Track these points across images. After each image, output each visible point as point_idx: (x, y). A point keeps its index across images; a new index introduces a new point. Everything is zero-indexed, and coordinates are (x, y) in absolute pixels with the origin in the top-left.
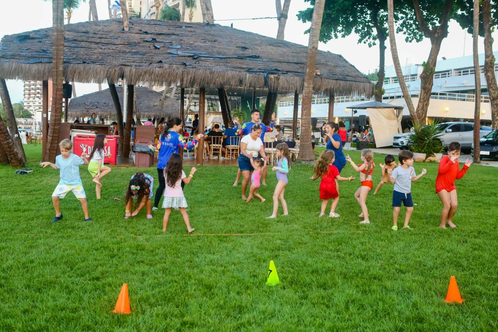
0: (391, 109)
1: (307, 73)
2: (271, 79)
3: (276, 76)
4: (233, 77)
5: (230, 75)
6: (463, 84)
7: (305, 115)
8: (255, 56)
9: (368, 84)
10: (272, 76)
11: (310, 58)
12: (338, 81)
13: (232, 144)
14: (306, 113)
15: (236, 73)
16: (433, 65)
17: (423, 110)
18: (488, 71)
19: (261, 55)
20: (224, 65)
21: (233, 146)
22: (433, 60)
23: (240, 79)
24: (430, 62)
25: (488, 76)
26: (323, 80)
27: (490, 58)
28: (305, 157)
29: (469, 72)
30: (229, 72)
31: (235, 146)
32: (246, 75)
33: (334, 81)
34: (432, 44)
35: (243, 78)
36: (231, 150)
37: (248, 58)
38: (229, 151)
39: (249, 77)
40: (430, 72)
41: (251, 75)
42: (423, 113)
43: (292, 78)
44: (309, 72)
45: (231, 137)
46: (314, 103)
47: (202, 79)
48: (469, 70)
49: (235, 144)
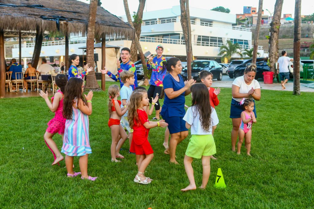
0: (113, 48)
1: (91, 20)
2: (61, 24)
3: (65, 22)
4: (31, 22)
5: (28, 20)
6: (151, 31)
7: (90, 54)
8: (40, 5)
9: (131, 29)
10: (62, 22)
11: (92, 8)
12: (111, 27)
13: (18, 79)
14: (91, 52)
15: (32, 19)
16: (141, 17)
17: (135, 49)
18: (184, 22)
19: (44, 5)
20: (20, 12)
21: (18, 80)
22: (140, 14)
23: (37, 24)
24: (139, 15)
25: (184, 25)
26: (100, 26)
27: (185, 13)
28: (92, 86)
29: (150, 23)
30: (27, 18)
31: (20, 80)
32: (41, 20)
33: (108, 27)
34: (140, 2)
35: (39, 23)
36: (17, 84)
37: (36, 7)
38: (15, 84)
39: (44, 23)
40: (139, 22)
41: (46, 21)
42: (135, 52)
43: (77, 24)
44: (92, 19)
45: (16, 73)
46: (44, 45)
47: (5, 24)
48: (150, 22)
49: (20, 79)
